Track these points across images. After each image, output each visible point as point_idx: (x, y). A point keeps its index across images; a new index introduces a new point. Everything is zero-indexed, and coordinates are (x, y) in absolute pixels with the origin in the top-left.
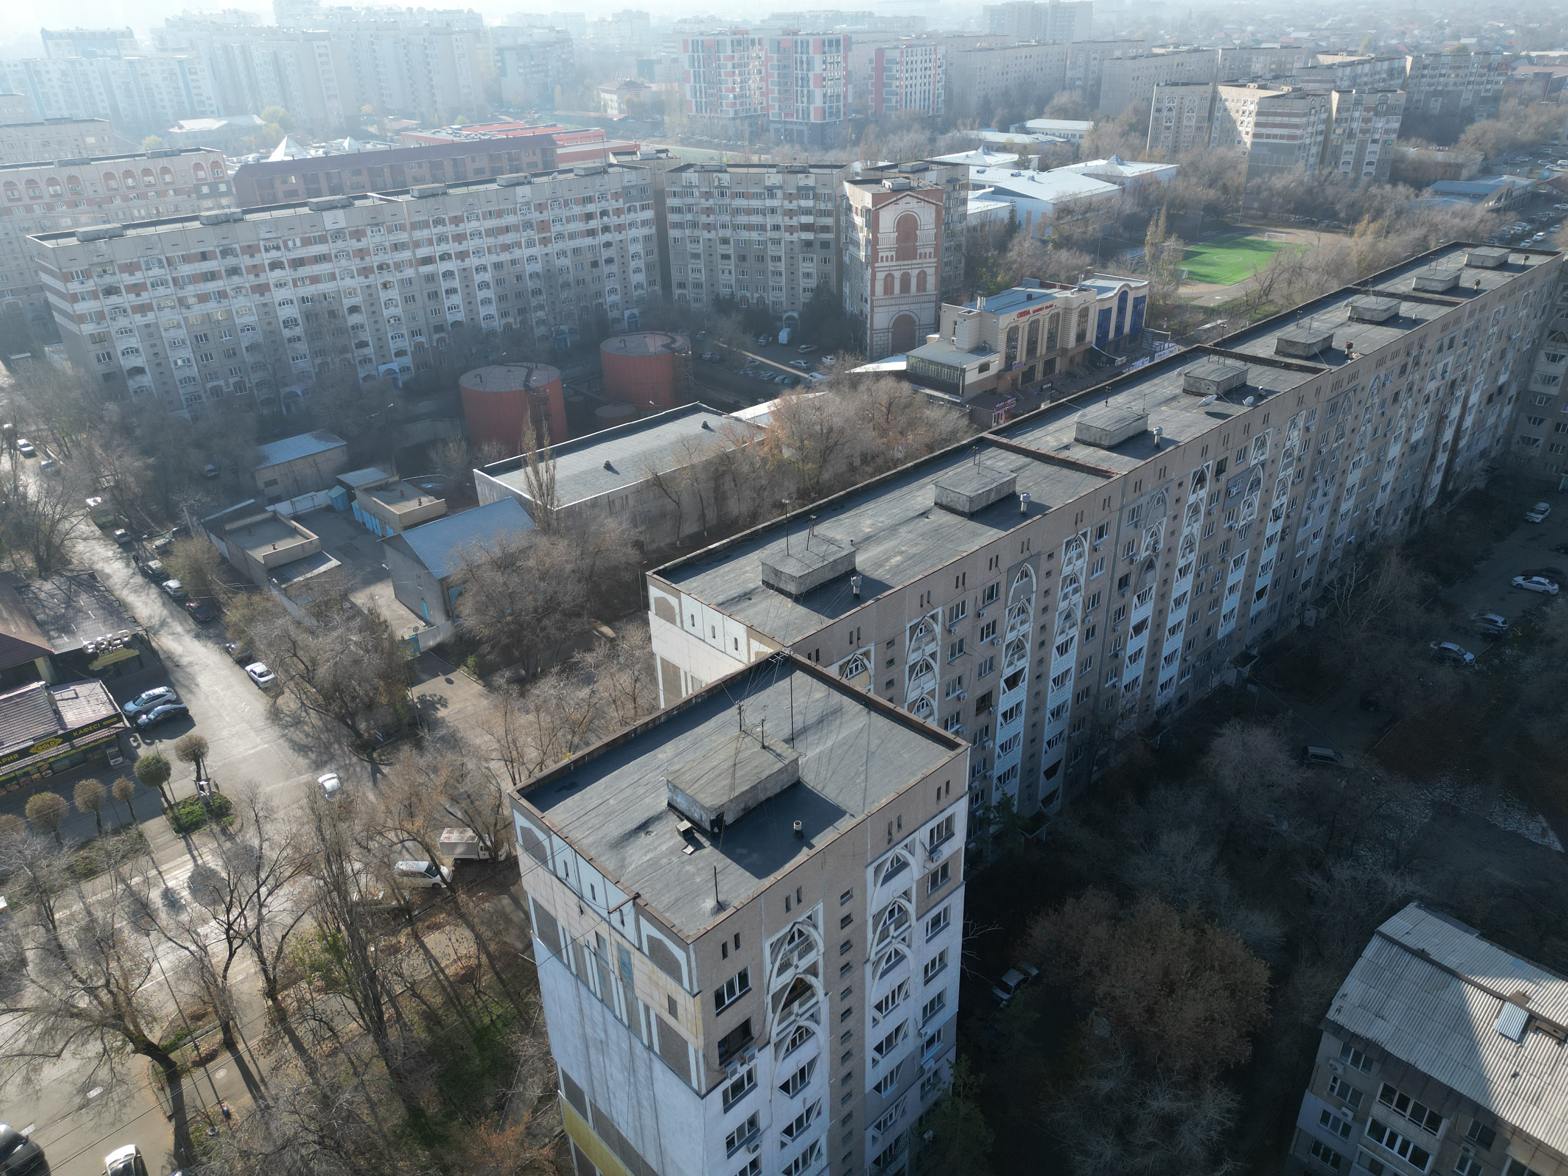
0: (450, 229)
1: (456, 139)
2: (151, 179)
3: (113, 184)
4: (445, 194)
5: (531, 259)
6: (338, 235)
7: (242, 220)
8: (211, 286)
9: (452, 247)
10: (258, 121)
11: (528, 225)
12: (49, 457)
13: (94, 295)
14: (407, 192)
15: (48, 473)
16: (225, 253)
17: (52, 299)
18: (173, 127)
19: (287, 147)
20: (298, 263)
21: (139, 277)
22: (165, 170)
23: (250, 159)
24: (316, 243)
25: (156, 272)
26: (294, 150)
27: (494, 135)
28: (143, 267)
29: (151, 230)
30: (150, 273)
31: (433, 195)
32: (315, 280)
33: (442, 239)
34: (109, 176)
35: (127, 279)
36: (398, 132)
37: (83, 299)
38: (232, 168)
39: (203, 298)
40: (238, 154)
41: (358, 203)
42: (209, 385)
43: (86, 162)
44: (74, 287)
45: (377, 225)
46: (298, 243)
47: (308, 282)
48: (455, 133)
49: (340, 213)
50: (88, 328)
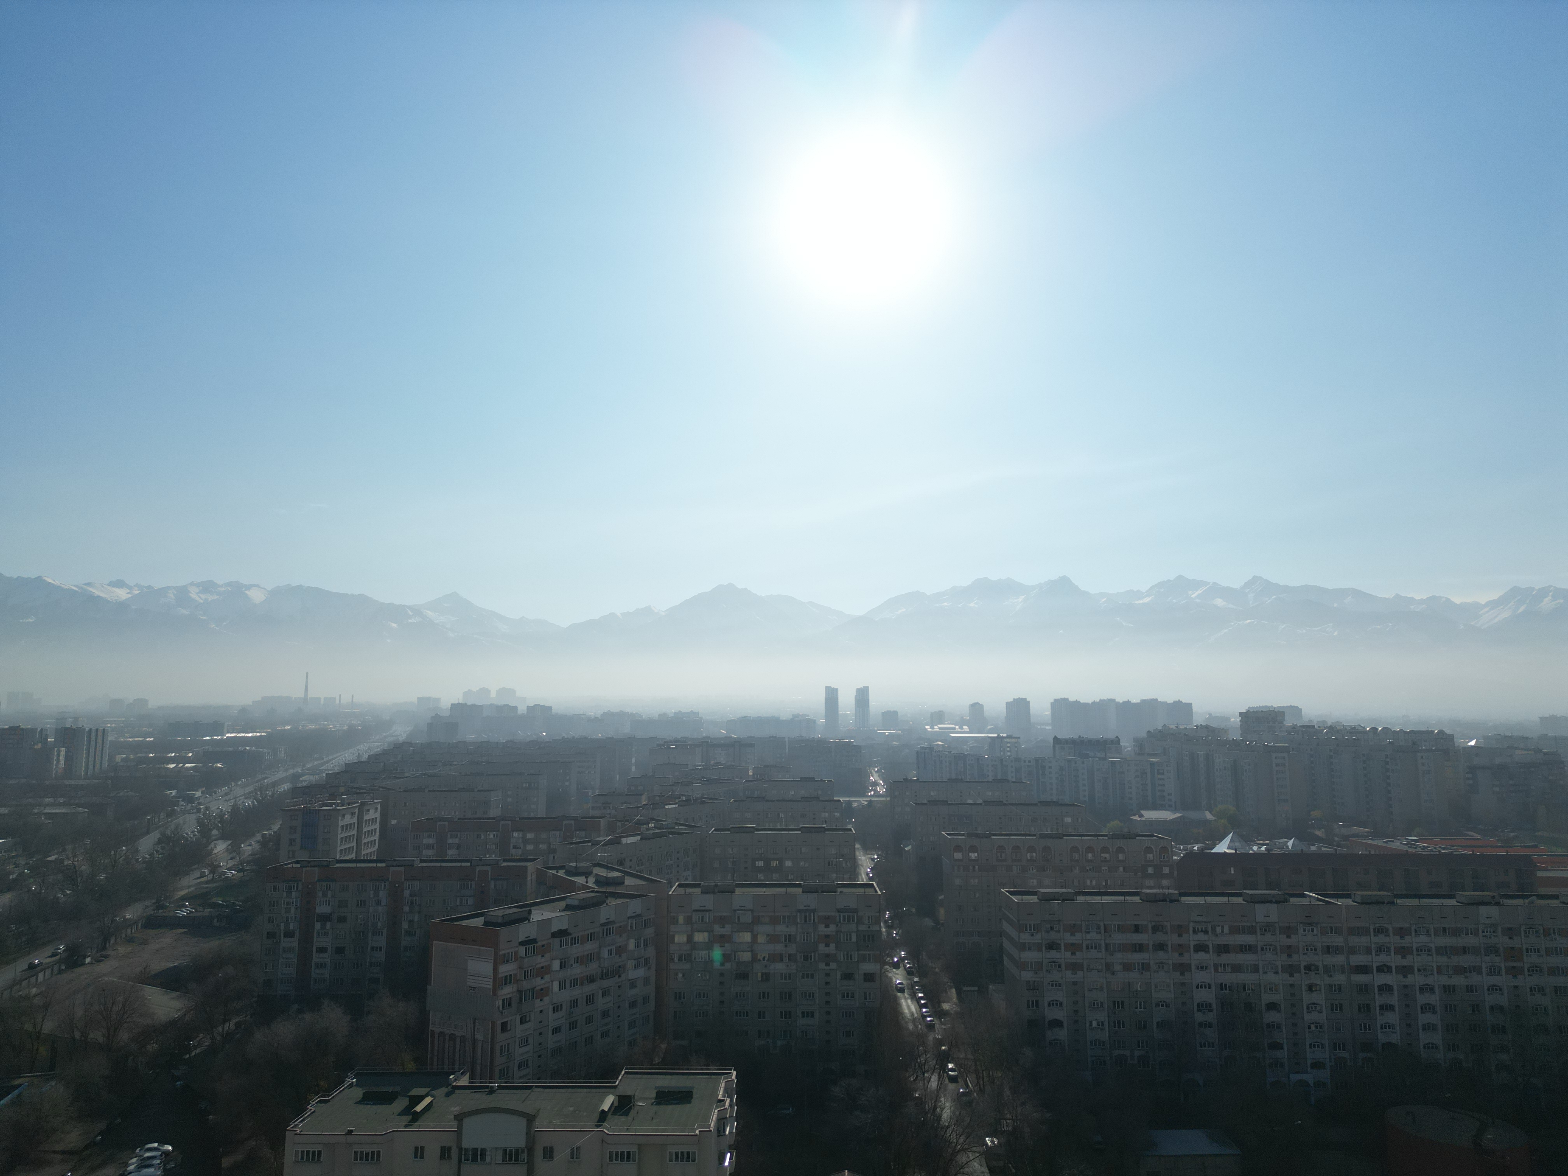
0: (1393, 940)
1: (1410, 850)
2: (1107, 856)
3: (1076, 856)
4: (1393, 903)
5: (1493, 988)
6: (1267, 928)
7: (1178, 901)
8: (1137, 957)
9: (1394, 960)
10: (1209, 816)
11: (1492, 950)
12: (967, 1086)
13: (1039, 948)
14: (1348, 896)
15: (963, 1102)
16: (1156, 929)
17: (1006, 944)
18: (1135, 815)
19: (1232, 841)
20: (1223, 949)
21: (1077, 938)
22: (1120, 850)
23: (1196, 848)
24: (1244, 933)
25: (1093, 935)
26: (1237, 844)
27: (1456, 850)
28: (1084, 929)
29: (1097, 899)
30: (1088, 936)
31: (1377, 903)
32: (1237, 968)
33: (1380, 949)
34: (1075, 849)
35: (1068, 938)
36: (1346, 838)
37: (1030, 949)
38: (1178, 854)
39: (1127, 967)
40: (1185, 843)
41: (1293, 900)
42: (1117, 1052)
43: (1060, 836)
44: (1025, 937)
45: (1310, 924)
46: (1226, 930)
47: (1229, 969)
48: (1410, 843)
49: (1273, 909)
50: (1027, 976)
